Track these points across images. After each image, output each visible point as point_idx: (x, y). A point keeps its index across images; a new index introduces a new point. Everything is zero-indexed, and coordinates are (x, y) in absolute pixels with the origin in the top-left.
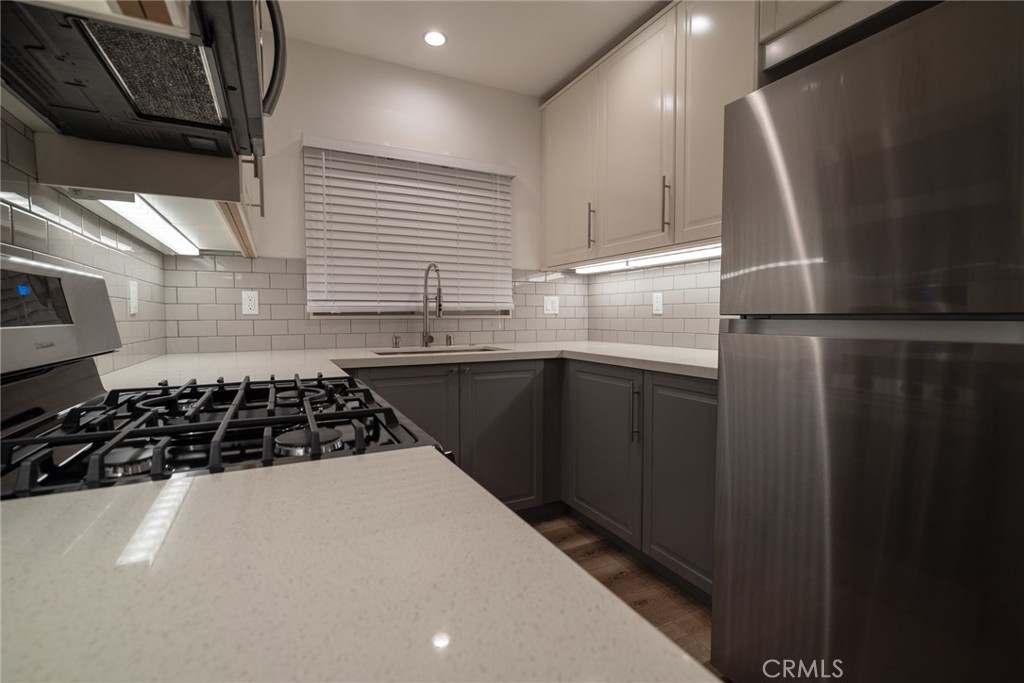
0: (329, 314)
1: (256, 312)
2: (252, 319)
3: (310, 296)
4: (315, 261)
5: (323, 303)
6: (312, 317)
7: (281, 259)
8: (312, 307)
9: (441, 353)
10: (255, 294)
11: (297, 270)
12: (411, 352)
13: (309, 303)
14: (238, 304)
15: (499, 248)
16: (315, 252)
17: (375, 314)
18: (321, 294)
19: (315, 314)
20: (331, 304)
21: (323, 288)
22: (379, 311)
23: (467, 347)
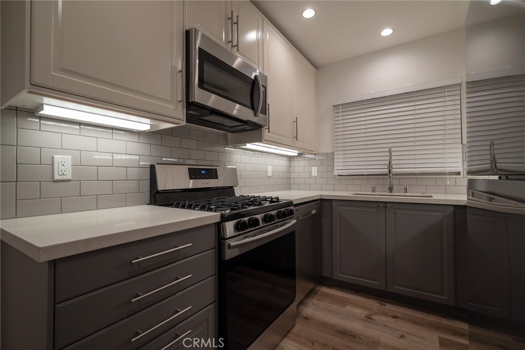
0: (343, 175)
1: (317, 175)
2: (315, 178)
3: (335, 168)
4: (338, 153)
5: (341, 171)
6: (337, 177)
7: (325, 153)
8: (336, 173)
9: (398, 196)
10: (316, 168)
11: (330, 157)
12: (382, 195)
13: (335, 171)
14: (311, 172)
15: (449, 132)
16: (338, 149)
17: (364, 175)
18: (339, 168)
19: (338, 176)
20: (344, 171)
21: (340, 164)
22: (366, 174)
23: (420, 195)
